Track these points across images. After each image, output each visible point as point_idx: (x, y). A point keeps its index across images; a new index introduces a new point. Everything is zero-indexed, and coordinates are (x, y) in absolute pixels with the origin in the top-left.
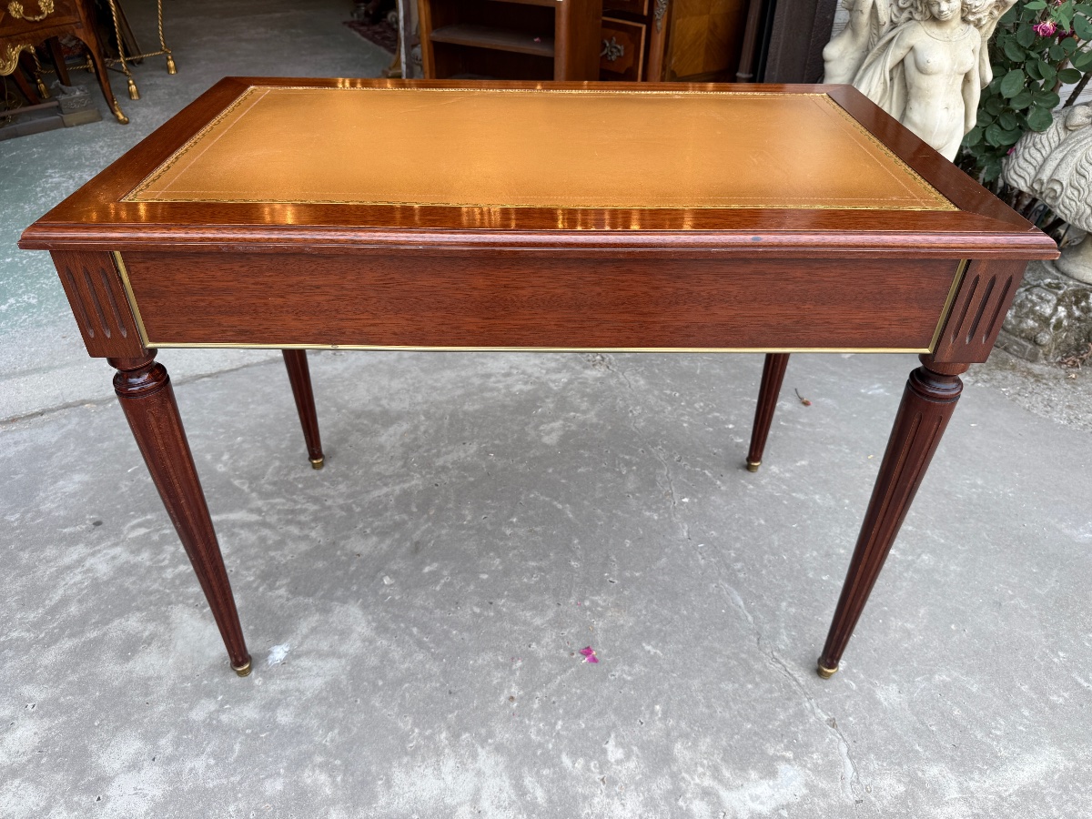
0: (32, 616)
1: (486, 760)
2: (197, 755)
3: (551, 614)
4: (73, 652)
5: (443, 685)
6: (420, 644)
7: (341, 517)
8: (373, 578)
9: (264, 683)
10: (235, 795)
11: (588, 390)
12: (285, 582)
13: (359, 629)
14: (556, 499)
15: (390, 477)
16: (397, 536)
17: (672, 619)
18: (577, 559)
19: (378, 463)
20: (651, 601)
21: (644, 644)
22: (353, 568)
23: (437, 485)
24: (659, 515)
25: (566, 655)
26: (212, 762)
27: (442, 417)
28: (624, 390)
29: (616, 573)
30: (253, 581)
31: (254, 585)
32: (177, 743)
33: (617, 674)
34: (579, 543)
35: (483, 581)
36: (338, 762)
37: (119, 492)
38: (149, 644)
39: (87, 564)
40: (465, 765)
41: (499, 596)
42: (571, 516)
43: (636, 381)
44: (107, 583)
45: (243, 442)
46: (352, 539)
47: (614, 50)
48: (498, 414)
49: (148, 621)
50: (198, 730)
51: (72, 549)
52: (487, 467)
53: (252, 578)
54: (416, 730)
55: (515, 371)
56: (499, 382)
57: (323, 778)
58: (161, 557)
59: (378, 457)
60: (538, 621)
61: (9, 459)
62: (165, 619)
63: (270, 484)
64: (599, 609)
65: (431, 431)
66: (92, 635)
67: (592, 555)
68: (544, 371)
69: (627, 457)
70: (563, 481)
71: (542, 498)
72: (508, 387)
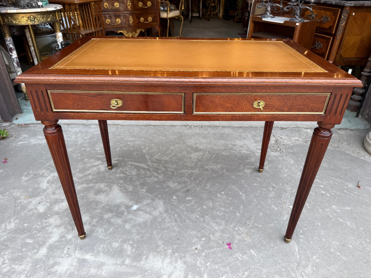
0: (80, 175)
1: (180, 264)
2: (101, 227)
3: (222, 227)
4: (85, 188)
5: (177, 235)
6: (176, 220)
7: (170, 174)
8: (171, 195)
9: (127, 214)
10: (104, 243)
11: (269, 159)
12: (146, 187)
13: (160, 209)
14: (241, 191)
15: (189, 167)
16: (183, 185)
17: (266, 245)
18: (239, 213)
19: (188, 162)
20: (261, 237)
21: (251, 250)
22: (166, 190)
23: (202, 174)
24: (278, 209)
25: (221, 242)
26: (103, 231)
27: (214, 154)
28: (283, 162)
29: (252, 223)
30: (138, 185)
31: (138, 186)
32: (97, 222)
33: (236, 256)
34: (243, 208)
35: (204, 208)
36: (136, 245)
37: (116, 150)
38: (104, 193)
39: (99, 166)
40: (172, 263)
41: (207, 215)
42: (244, 198)
43: (290, 161)
44: (102, 173)
45: (154, 146)
46: (170, 182)
47: (319, 45)
48: (233, 158)
49: (106, 186)
50: (104, 221)
51: (98, 161)
52: (221, 173)
53: (138, 184)
54: (162, 246)
55: (245, 146)
56: (238, 148)
57: (129, 248)
58: (118, 170)
59: (189, 160)
60: (216, 228)
61: (95, 134)
62: (111, 187)
63: (155, 159)
64: (240, 232)
65: (208, 157)
66: (91, 185)
67: (245, 214)
68: (256, 149)
69: (274, 185)
70: (246, 186)
71: (236, 189)
72: (240, 150)
